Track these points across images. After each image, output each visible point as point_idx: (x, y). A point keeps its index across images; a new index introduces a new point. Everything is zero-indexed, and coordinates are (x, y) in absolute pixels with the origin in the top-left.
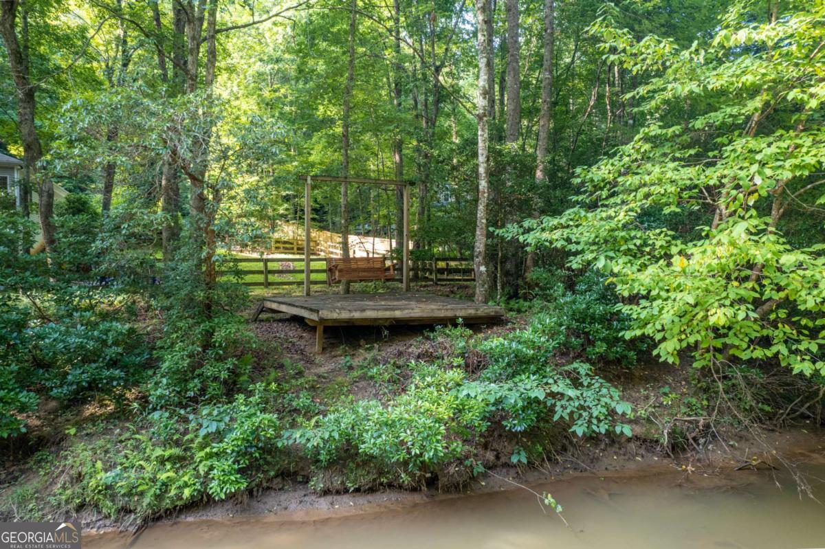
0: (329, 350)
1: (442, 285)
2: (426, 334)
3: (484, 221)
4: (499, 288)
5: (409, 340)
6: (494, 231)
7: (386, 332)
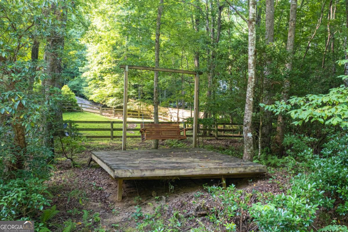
0: (127, 199)
1: (221, 140)
2: (205, 187)
3: (251, 99)
4: (260, 147)
5: (192, 191)
6: (264, 107)
7: (172, 187)
